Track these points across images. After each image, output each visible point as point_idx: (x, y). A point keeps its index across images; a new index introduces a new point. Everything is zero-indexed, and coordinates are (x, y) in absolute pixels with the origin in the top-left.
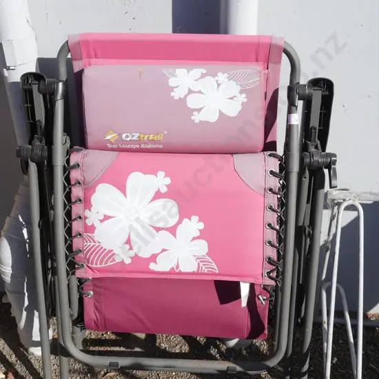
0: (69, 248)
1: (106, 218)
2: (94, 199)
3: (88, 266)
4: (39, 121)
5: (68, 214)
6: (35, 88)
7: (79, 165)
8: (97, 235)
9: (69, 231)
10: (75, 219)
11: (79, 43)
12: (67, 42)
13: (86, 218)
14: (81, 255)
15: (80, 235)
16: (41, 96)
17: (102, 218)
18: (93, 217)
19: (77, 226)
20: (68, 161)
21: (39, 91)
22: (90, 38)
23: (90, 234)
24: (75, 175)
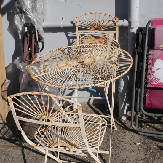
0: (146, 78)
1: (158, 69)
2: (155, 63)
3: (151, 84)
4: (140, 42)
5: (147, 68)
6: (140, 33)
7: (151, 54)
8: (155, 74)
9: (146, 73)
10: (149, 69)
11: (154, 21)
12: (151, 20)
13: (152, 69)
14: (149, 80)
15: (150, 74)
16: (141, 35)
17: (157, 69)
18: (154, 69)
19: (149, 71)
20: (148, 53)
21: (141, 33)
22: (158, 19)
23: (153, 74)
24: (150, 57)
